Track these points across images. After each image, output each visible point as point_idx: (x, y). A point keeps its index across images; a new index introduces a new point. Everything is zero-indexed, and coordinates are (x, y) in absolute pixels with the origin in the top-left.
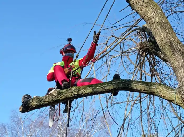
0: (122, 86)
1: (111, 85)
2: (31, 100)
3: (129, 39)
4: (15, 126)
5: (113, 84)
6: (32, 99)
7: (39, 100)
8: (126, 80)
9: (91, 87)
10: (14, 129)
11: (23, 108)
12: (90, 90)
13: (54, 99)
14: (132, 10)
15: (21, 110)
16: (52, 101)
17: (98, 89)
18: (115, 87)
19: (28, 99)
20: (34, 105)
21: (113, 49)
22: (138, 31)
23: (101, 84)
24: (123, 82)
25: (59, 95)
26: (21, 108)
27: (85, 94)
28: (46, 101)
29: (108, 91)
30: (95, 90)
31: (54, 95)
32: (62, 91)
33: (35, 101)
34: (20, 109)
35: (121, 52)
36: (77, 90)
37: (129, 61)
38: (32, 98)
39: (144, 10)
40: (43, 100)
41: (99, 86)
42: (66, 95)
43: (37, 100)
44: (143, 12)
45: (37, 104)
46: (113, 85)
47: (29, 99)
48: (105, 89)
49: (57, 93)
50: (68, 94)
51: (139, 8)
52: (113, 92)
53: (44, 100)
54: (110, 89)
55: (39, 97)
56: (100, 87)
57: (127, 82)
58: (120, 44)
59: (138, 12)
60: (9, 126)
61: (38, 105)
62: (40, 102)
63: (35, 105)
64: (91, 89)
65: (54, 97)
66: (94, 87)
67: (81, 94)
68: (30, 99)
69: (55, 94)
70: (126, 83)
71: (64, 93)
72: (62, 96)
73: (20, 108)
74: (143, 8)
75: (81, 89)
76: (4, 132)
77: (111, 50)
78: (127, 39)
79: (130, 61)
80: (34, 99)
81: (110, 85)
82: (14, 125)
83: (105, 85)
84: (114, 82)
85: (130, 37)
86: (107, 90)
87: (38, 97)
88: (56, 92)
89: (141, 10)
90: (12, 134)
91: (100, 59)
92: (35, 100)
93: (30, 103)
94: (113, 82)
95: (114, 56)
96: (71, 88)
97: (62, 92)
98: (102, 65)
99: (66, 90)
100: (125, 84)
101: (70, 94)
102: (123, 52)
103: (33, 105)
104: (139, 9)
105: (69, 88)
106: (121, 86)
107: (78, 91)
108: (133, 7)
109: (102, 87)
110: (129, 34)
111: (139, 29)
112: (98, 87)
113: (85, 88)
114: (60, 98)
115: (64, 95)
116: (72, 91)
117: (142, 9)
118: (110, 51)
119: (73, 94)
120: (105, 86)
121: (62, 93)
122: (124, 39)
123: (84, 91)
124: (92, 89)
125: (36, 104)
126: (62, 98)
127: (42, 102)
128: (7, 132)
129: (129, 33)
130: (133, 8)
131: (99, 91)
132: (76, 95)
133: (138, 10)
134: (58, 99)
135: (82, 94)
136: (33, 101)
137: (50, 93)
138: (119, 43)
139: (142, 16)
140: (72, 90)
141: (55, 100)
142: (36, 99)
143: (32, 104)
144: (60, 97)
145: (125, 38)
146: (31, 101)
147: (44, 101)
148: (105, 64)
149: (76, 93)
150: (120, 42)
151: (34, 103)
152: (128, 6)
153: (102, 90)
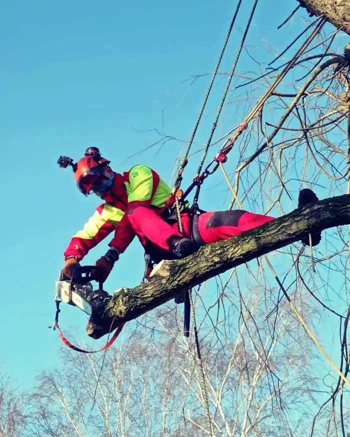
0: (330, 216)
1: (301, 220)
2: (111, 302)
3: (315, 90)
4: (74, 370)
5: (305, 215)
6: (112, 299)
7: (129, 298)
8: (337, 197)
9: (250, 237)
10: (76, 378)
11: (95, 325)
12: (250, 245)
13: (166, 287)
14: (311, 16)
15: (91, 332)
16: (162, 292)
17: (270, 238)
18: (313, 221)
19: (103, 299)
20: (121, 312)
21: (281, 125)
22: (335, 65)
23: (276, 222)
24: (330, 204)
25: (176, 273)
26: (91, 326)
27: (241, 255)
28: (147, 296)
29: (297, 235)
30: (263, 241)
31: (163, 278)
32: (180, 262)
33: (121, 303)
34: (89, 331)
35: (303, 130)
36: (219, 252)
37: (327, 146)
38: (111, 296)
39: (342, 8)
40: (139, 296)
41: (270, 228)
42: (194, 269)
43: (124, 299)
44: (340, 14)
45: (127, 308)
46: (306, 218)
47: (104, 301)
48: (289, 232)
49: (170, 270)
50: (196, 267)
51: (329, 6)
52: (310, 235)
53: (143, 295)
54: (301, 230)
55: (128, 289)
56: (273, 232)
57: (339, 202)
58: (297, 109)
59: (328, 16)
60: (62, 374)
61: (129, 311)
62: (134, 301)
63: (123, 311)
64: (253, 241)
65: (164, 281)
66: (260, 234)
67: (231, 258)
68: (107, 301)
69: (166, 274)
70: (339, 206)
71: (188, 266)
72: (184, 274)
73: (88, 328)
74: (337, 4)
75: (226, 246)
76: (53, 392)
77: (276, 132)
78: (310, 93)
79: (329, 147)
80: (116, 297)
81: (298, 221)
82: (72, 369)
83: (286, 221)
84: (308, 210)
85: (316, 87)
86: (294, 234)
87: (126, 291)
88: (168, 267)
89: (335, 9)
90: (72, 392)
91: (254, 161)
92: (121, 300)
93: (110, 309)
94: (305, 210)
95: (287, 144)
96: (202, 249)
97: (181, 265)
98: (261, 175)
99: (191, 257)
100: (335, 208)
101: (203, 265)
102: (307, 128)
103: (118, 313)
104: (328, 8)
105: (197, 250)
106: (328, 215)
107: (221, 253)
108: (312, 7)
109: (279, 230)
110: (314, 78)
111: (337, 59)
112: (269, 231)
113: (236, 243)
114: (179, 281)
115: (187, 270)
116: (206, 257)
117: (337, 8)
118: (275, 134)
119: (209, 264)
120: (288, 226)
121: (183, 267)
122: (303, 94)
123: (237, 249)
124: (256, 241)
125: (125, 308)
126: (184, 280)
127: (138, 299)
128: (60, 390)
129: (314, 75)
130: (312, 9)
131: (273, 241)
132: (218, 266)
133: (327, 13)
134: (177, 285)
135: (234, 259)
136: (115, 303)
137: (152, 274)
138: (293, 108)
139: (340, 23)
140: (206, 255)
141: (170, 287)
142: (121, 296)
143: (114, 310)
144: (178, 279)
145: (305, 92)
146: (111, 304)
147: (144, 298)
148: (267, 169)
149: (217, 259)
150: (295, 104)
151: (120, 308)
152: (298, 8)
153: (281, 237)
